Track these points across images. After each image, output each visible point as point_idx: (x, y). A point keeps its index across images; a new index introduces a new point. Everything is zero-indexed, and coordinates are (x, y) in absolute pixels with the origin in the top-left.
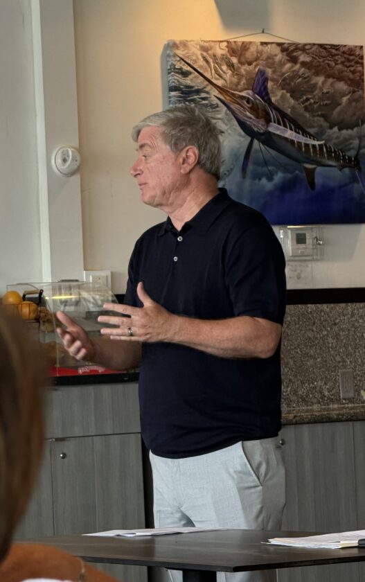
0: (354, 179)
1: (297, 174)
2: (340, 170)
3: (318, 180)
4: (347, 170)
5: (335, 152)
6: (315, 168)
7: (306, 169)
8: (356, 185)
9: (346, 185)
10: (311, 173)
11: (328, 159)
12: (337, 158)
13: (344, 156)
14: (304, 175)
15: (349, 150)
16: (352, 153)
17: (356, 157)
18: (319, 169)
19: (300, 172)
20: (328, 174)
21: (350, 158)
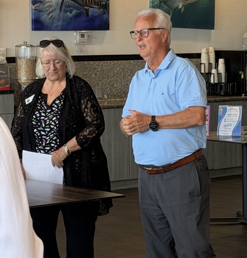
2: (99, 9)
3: (90, 13)
4: (101, 9)
5: (97, 2)
6: (89, 9)
7: (85, 9)
10: (87, 11)
11: (94, 5)
12: (98, 5)
13: (100, 4)
14: (85, 11)
17: (105, 4)
18: (91, 9)
19: (83, 10)
20: (94, 11)
21: (103, 5)
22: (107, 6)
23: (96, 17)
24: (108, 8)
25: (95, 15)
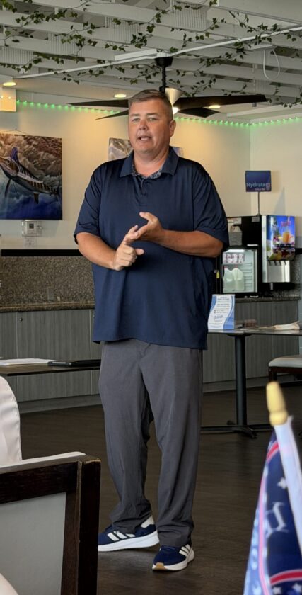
0: (56, 200)
1: (30, 197)
3: (40, 199)
5: (48, 187)
7: (35, 195)
9: (52, 202)
10: (36, 196)
11: (45, 190)
12: (49, 189)
13: (52, 189)
14: (33, 197)
16: (55, 188)
18: (40, 194)
20: (44, 196)
21: (55, 190)
23: (46, 204)
25: (46, 201)
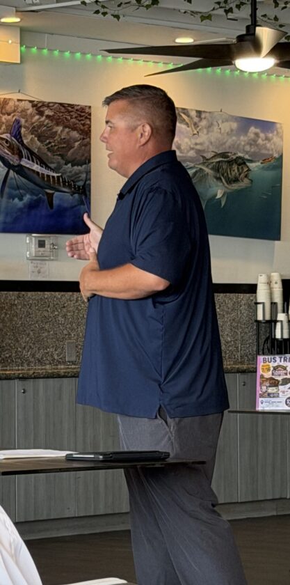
1: (40, 197)
2: (72, 195)
4: (76, 195)
5: (68, 182)
6: (53, 193)
7: (47, 194)
8: (82, 206)
9: (76, 206)
10: (50, 196)
11: (64, 187)
12: (70, 186)
13: (75, 185)
14: (46, 197)
15: (79, 181)
16: (81, 183)
17: (84, 186)
19: (43, 195)
21: (79, 187)
22: (87, 189)
24: (88, 193)
